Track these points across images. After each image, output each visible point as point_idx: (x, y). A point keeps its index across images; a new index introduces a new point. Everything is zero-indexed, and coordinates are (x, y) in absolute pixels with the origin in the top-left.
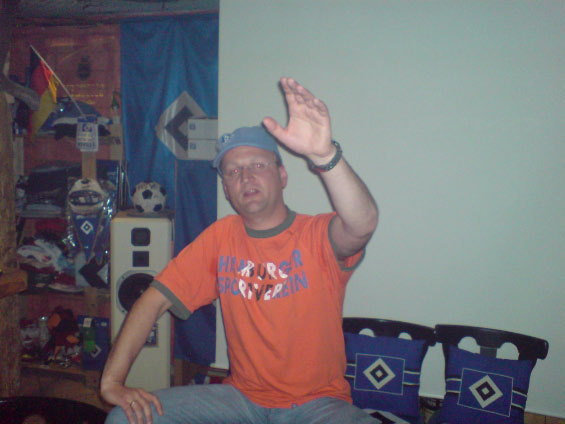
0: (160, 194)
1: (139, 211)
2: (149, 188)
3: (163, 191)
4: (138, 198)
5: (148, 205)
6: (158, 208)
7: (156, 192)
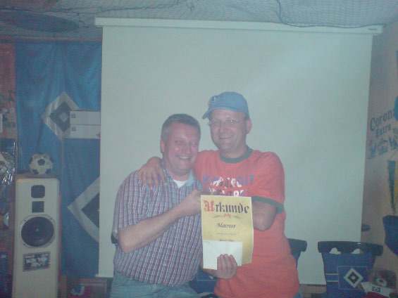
0: (50, 162)
1: (35, 174)
2: (42, 158)
3: (52, 159)
4: (35, 165)
5: (42, 169)
6: (48, 171)
7: (47, 160)
